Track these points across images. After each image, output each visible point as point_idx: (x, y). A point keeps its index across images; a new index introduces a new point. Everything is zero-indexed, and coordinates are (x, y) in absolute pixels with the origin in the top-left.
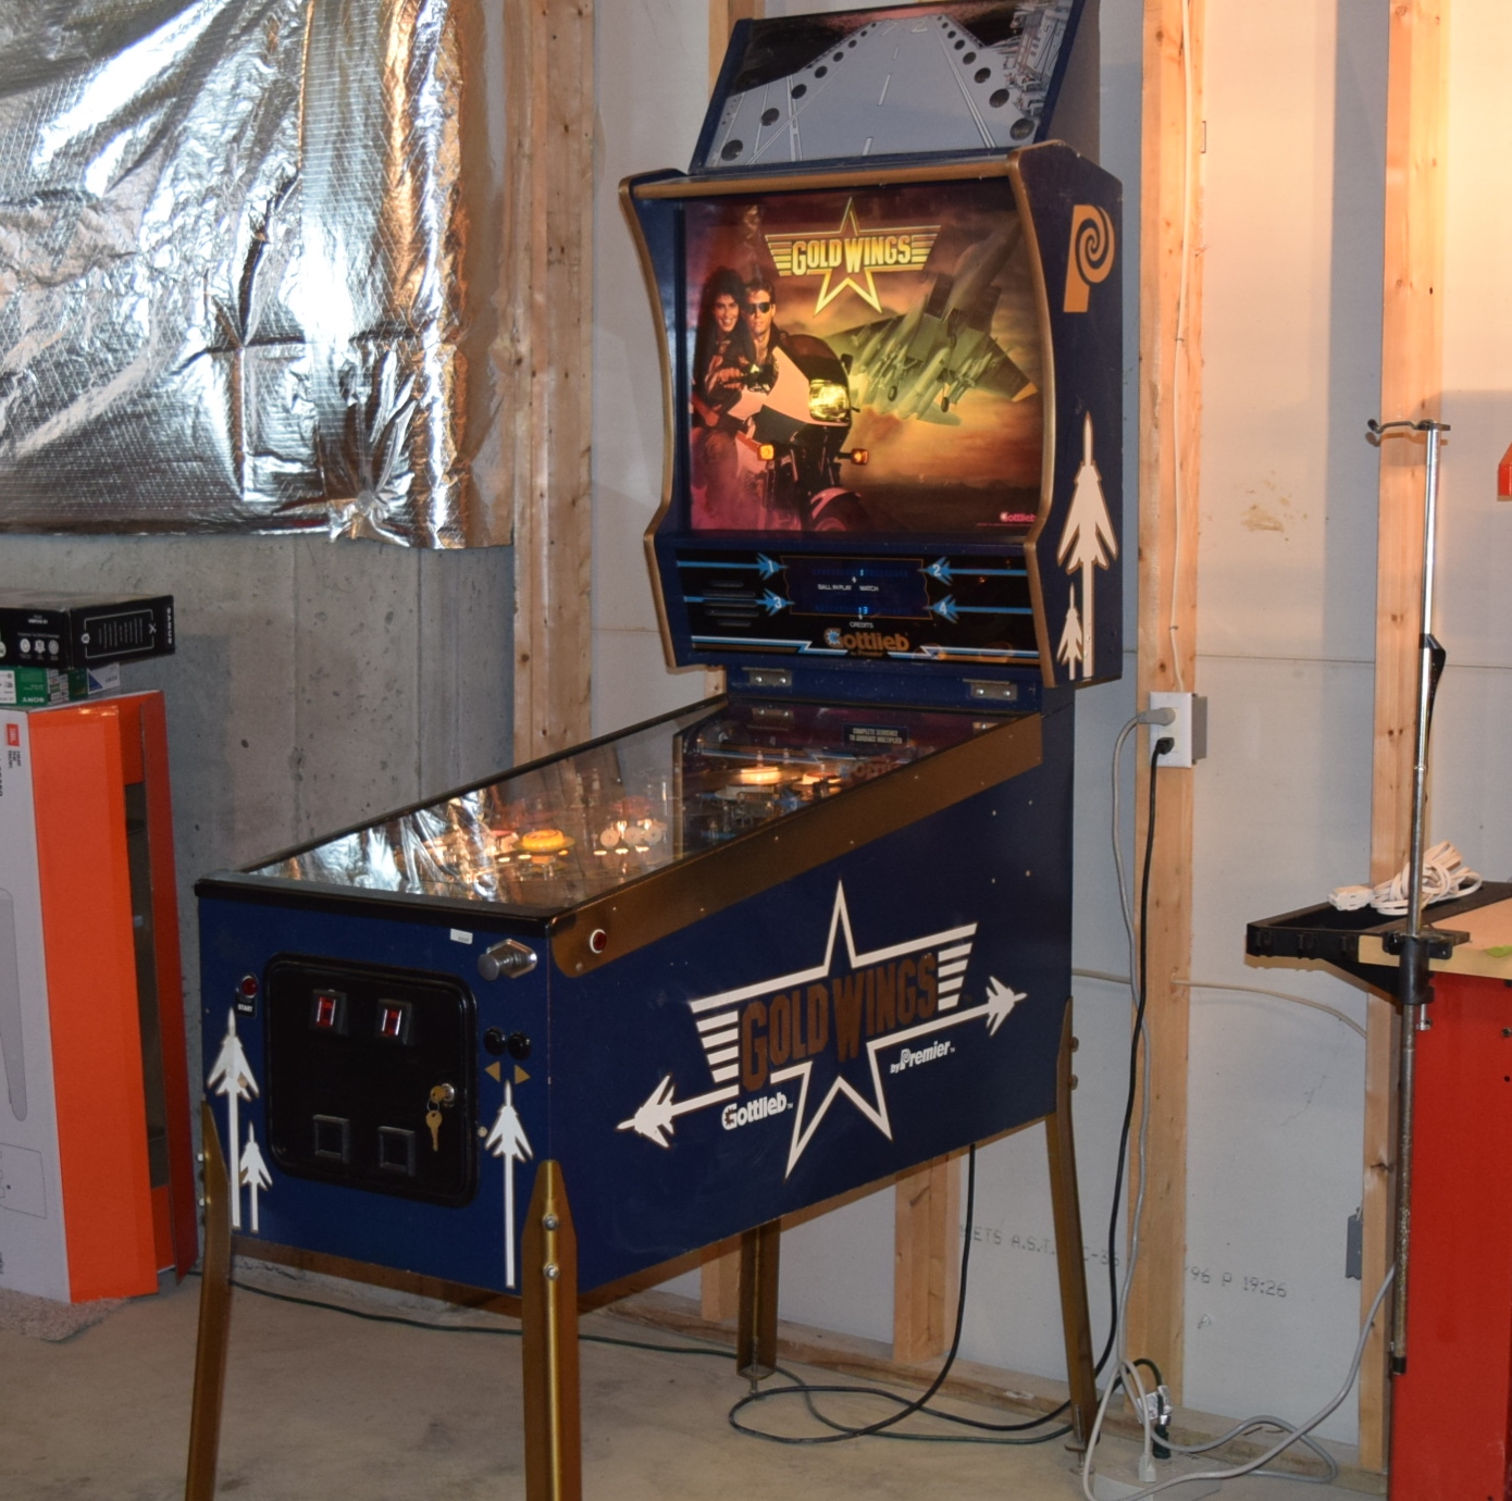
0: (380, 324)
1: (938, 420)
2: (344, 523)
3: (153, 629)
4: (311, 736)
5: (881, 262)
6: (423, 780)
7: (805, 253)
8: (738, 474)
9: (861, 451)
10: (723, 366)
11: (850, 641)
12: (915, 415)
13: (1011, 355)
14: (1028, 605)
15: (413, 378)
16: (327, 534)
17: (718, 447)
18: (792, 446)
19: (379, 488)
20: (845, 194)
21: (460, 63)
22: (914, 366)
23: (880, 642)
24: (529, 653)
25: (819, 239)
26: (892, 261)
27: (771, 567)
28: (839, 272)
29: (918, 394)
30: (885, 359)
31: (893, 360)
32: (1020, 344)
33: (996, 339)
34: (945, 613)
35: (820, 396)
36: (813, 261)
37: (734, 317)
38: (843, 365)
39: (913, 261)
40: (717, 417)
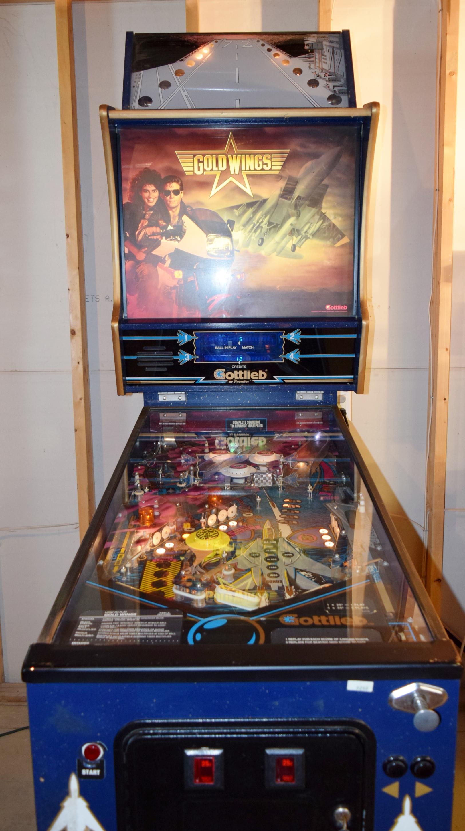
1: (289, 257)
5: (252, 168)
7: (203, 162)
10: (149, 226)
11: (230, 376)
12: (275, 253)
13: (334, 221)
14: (359, 352)
17: (146, 272)
22: (274, 227)
23: (248, 375)
25: (212, 155)
26: (261, 167)
27: (186, 338)
28: (226, 173)
29: (277, 242)
30: (256, 223)
31: (260, 224)
32: (341, 216)
33: (325, 213)
34: (292, 359)
36: (208, 167)
37: (156, 198)
38: (228, 226)
39: (272, 169)
40: (145, 255)
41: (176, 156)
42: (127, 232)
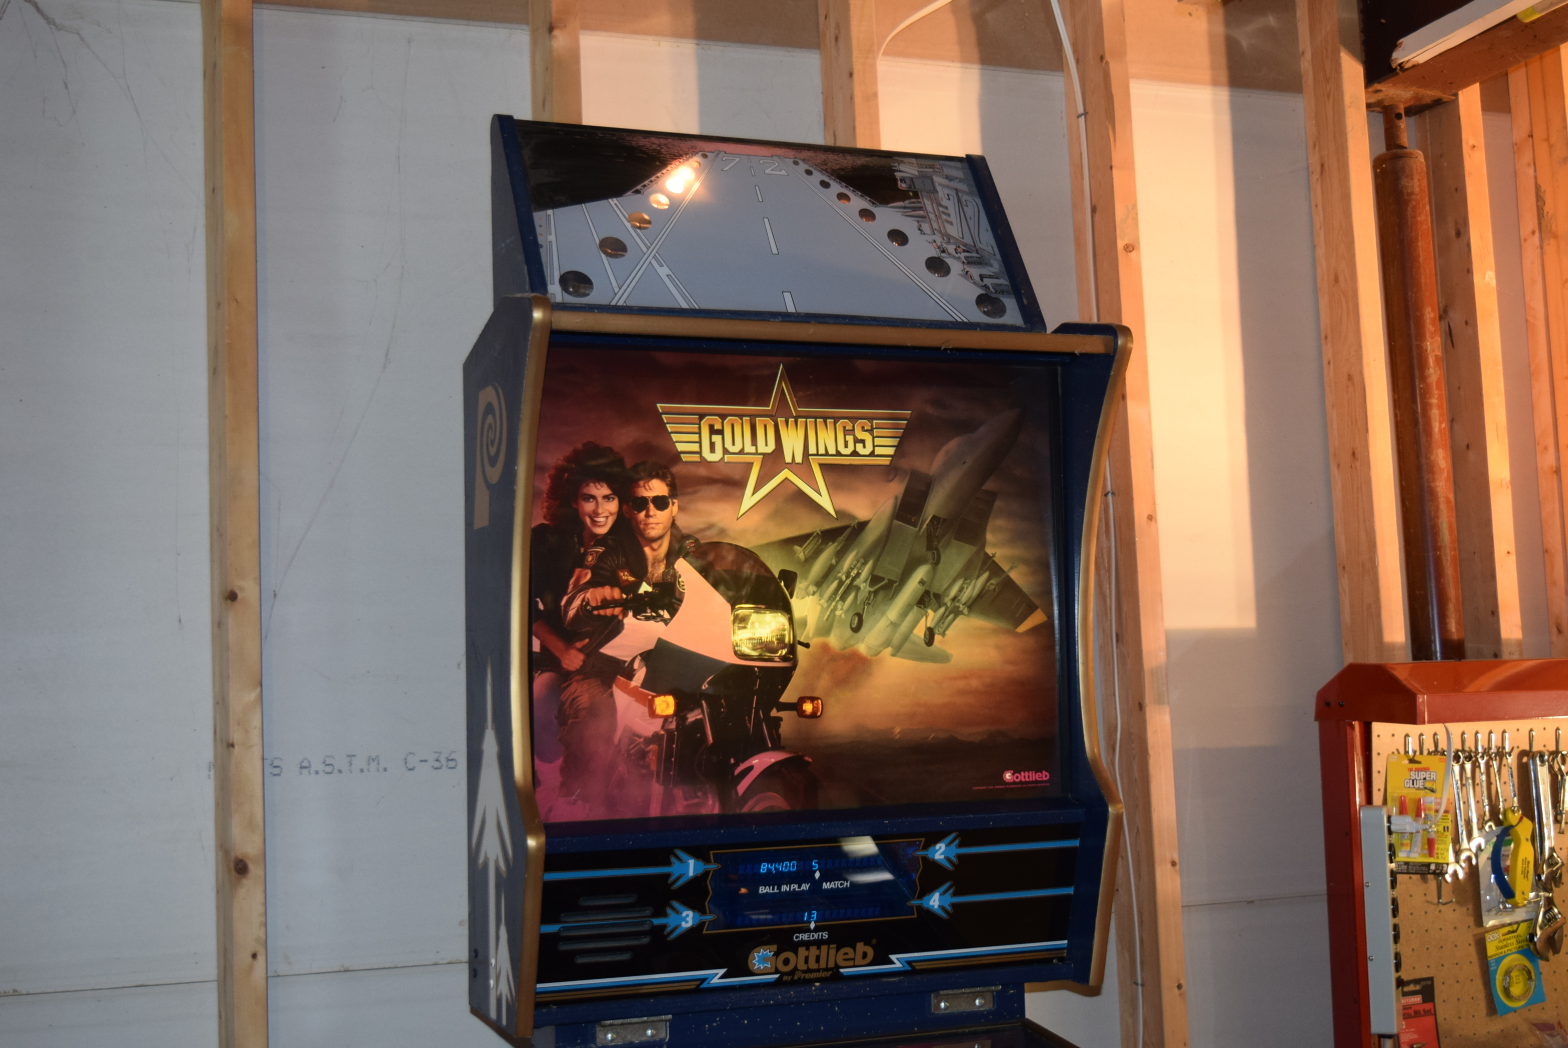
1: (920, 656)
5: (832, 451)
7: (721, 432)
8: (616, 739)
9: (813, 699)
10: (593, 584)
11: (786, 962)
12: (889, 650)
13: (1014, 575)
17: (584, 700)
18: (704, 695)
20: (772, 360)
22: (882, 588)
23: (830, 956)
25: (741, 416)
26: (851, 449)
27: (691, 868)
28: (774, 461)
29: (892, 623)
30: (844, 578)
31: (854, 579)
32: (1025, 562)
33: (994, 555)
34: (936, 907)
35: (749, 626)
36: (733, 444)
37: (611, 514)
38: (782, 584)
39: (876, 453)
40: (581, 657)
41: (659, 415)
42: (538, 599)
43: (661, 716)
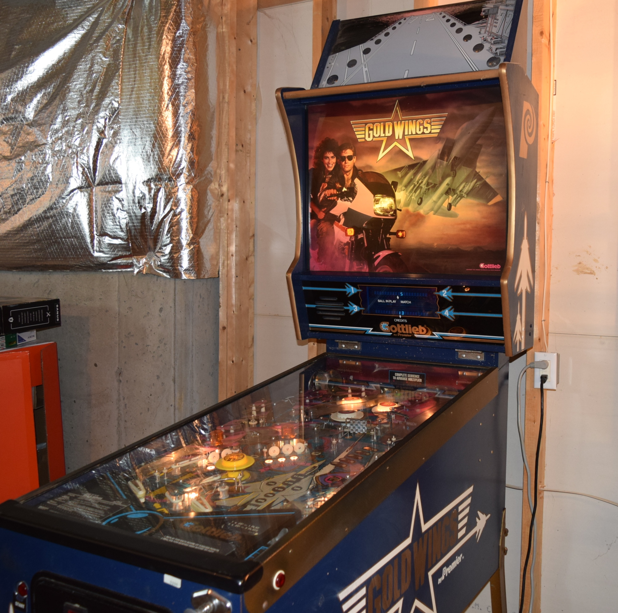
0: (157, 175)
1: (445, 215)
2: (141, 266)
3: (48, 314)
4: (125, 363)
5: (414, 133)
6: (176, 384)
7: (372, 130)
8: (335, 243)
9: (402, 231)
10: (328, 188)
11: (394, 329)
12: (432, 212)
13: (488, 181)
14: (501, 312)
15: (172, 200)
16: (133, 271)
17: (325, 229)
18: (364, 229)
19: (156, 251)
20: (394, 99)
21: (195, 56)
22: (432, 187)
23: (409, 329)
24: (226, 326)
25: (380, 123)
26: (422, 131)
27: (352, 290)
28: (391, 139)
29: (434, 202)
30: (416, 184)
31: (420, 184)
32: (494, 175)
33: (479, 172)
34: (448, 315)
35: (380, 203)
36: (377, 134)
37: (334, 163)
38: (392, 187)
39: (432, 132)
40: (324, 214)
41: (351, 125)
43: (349, 236)
